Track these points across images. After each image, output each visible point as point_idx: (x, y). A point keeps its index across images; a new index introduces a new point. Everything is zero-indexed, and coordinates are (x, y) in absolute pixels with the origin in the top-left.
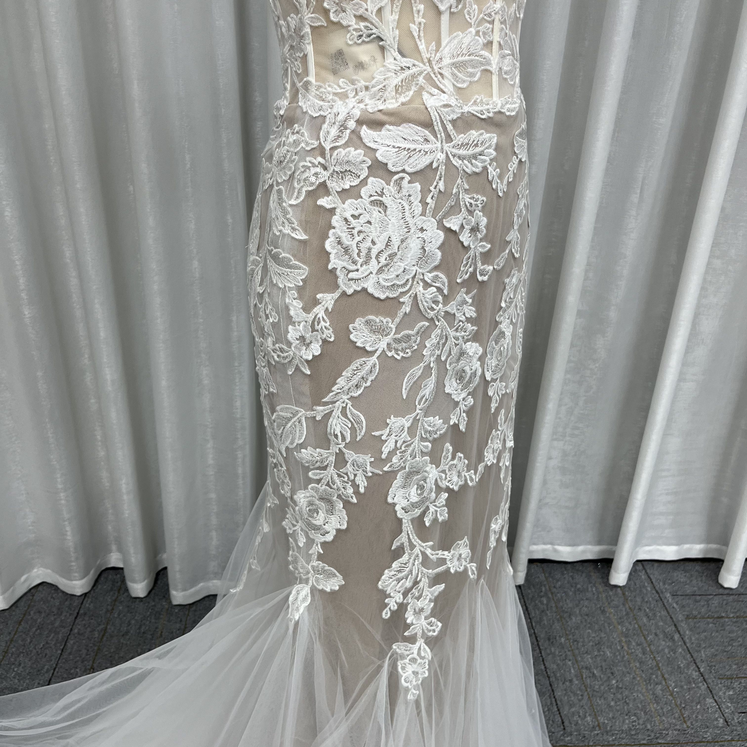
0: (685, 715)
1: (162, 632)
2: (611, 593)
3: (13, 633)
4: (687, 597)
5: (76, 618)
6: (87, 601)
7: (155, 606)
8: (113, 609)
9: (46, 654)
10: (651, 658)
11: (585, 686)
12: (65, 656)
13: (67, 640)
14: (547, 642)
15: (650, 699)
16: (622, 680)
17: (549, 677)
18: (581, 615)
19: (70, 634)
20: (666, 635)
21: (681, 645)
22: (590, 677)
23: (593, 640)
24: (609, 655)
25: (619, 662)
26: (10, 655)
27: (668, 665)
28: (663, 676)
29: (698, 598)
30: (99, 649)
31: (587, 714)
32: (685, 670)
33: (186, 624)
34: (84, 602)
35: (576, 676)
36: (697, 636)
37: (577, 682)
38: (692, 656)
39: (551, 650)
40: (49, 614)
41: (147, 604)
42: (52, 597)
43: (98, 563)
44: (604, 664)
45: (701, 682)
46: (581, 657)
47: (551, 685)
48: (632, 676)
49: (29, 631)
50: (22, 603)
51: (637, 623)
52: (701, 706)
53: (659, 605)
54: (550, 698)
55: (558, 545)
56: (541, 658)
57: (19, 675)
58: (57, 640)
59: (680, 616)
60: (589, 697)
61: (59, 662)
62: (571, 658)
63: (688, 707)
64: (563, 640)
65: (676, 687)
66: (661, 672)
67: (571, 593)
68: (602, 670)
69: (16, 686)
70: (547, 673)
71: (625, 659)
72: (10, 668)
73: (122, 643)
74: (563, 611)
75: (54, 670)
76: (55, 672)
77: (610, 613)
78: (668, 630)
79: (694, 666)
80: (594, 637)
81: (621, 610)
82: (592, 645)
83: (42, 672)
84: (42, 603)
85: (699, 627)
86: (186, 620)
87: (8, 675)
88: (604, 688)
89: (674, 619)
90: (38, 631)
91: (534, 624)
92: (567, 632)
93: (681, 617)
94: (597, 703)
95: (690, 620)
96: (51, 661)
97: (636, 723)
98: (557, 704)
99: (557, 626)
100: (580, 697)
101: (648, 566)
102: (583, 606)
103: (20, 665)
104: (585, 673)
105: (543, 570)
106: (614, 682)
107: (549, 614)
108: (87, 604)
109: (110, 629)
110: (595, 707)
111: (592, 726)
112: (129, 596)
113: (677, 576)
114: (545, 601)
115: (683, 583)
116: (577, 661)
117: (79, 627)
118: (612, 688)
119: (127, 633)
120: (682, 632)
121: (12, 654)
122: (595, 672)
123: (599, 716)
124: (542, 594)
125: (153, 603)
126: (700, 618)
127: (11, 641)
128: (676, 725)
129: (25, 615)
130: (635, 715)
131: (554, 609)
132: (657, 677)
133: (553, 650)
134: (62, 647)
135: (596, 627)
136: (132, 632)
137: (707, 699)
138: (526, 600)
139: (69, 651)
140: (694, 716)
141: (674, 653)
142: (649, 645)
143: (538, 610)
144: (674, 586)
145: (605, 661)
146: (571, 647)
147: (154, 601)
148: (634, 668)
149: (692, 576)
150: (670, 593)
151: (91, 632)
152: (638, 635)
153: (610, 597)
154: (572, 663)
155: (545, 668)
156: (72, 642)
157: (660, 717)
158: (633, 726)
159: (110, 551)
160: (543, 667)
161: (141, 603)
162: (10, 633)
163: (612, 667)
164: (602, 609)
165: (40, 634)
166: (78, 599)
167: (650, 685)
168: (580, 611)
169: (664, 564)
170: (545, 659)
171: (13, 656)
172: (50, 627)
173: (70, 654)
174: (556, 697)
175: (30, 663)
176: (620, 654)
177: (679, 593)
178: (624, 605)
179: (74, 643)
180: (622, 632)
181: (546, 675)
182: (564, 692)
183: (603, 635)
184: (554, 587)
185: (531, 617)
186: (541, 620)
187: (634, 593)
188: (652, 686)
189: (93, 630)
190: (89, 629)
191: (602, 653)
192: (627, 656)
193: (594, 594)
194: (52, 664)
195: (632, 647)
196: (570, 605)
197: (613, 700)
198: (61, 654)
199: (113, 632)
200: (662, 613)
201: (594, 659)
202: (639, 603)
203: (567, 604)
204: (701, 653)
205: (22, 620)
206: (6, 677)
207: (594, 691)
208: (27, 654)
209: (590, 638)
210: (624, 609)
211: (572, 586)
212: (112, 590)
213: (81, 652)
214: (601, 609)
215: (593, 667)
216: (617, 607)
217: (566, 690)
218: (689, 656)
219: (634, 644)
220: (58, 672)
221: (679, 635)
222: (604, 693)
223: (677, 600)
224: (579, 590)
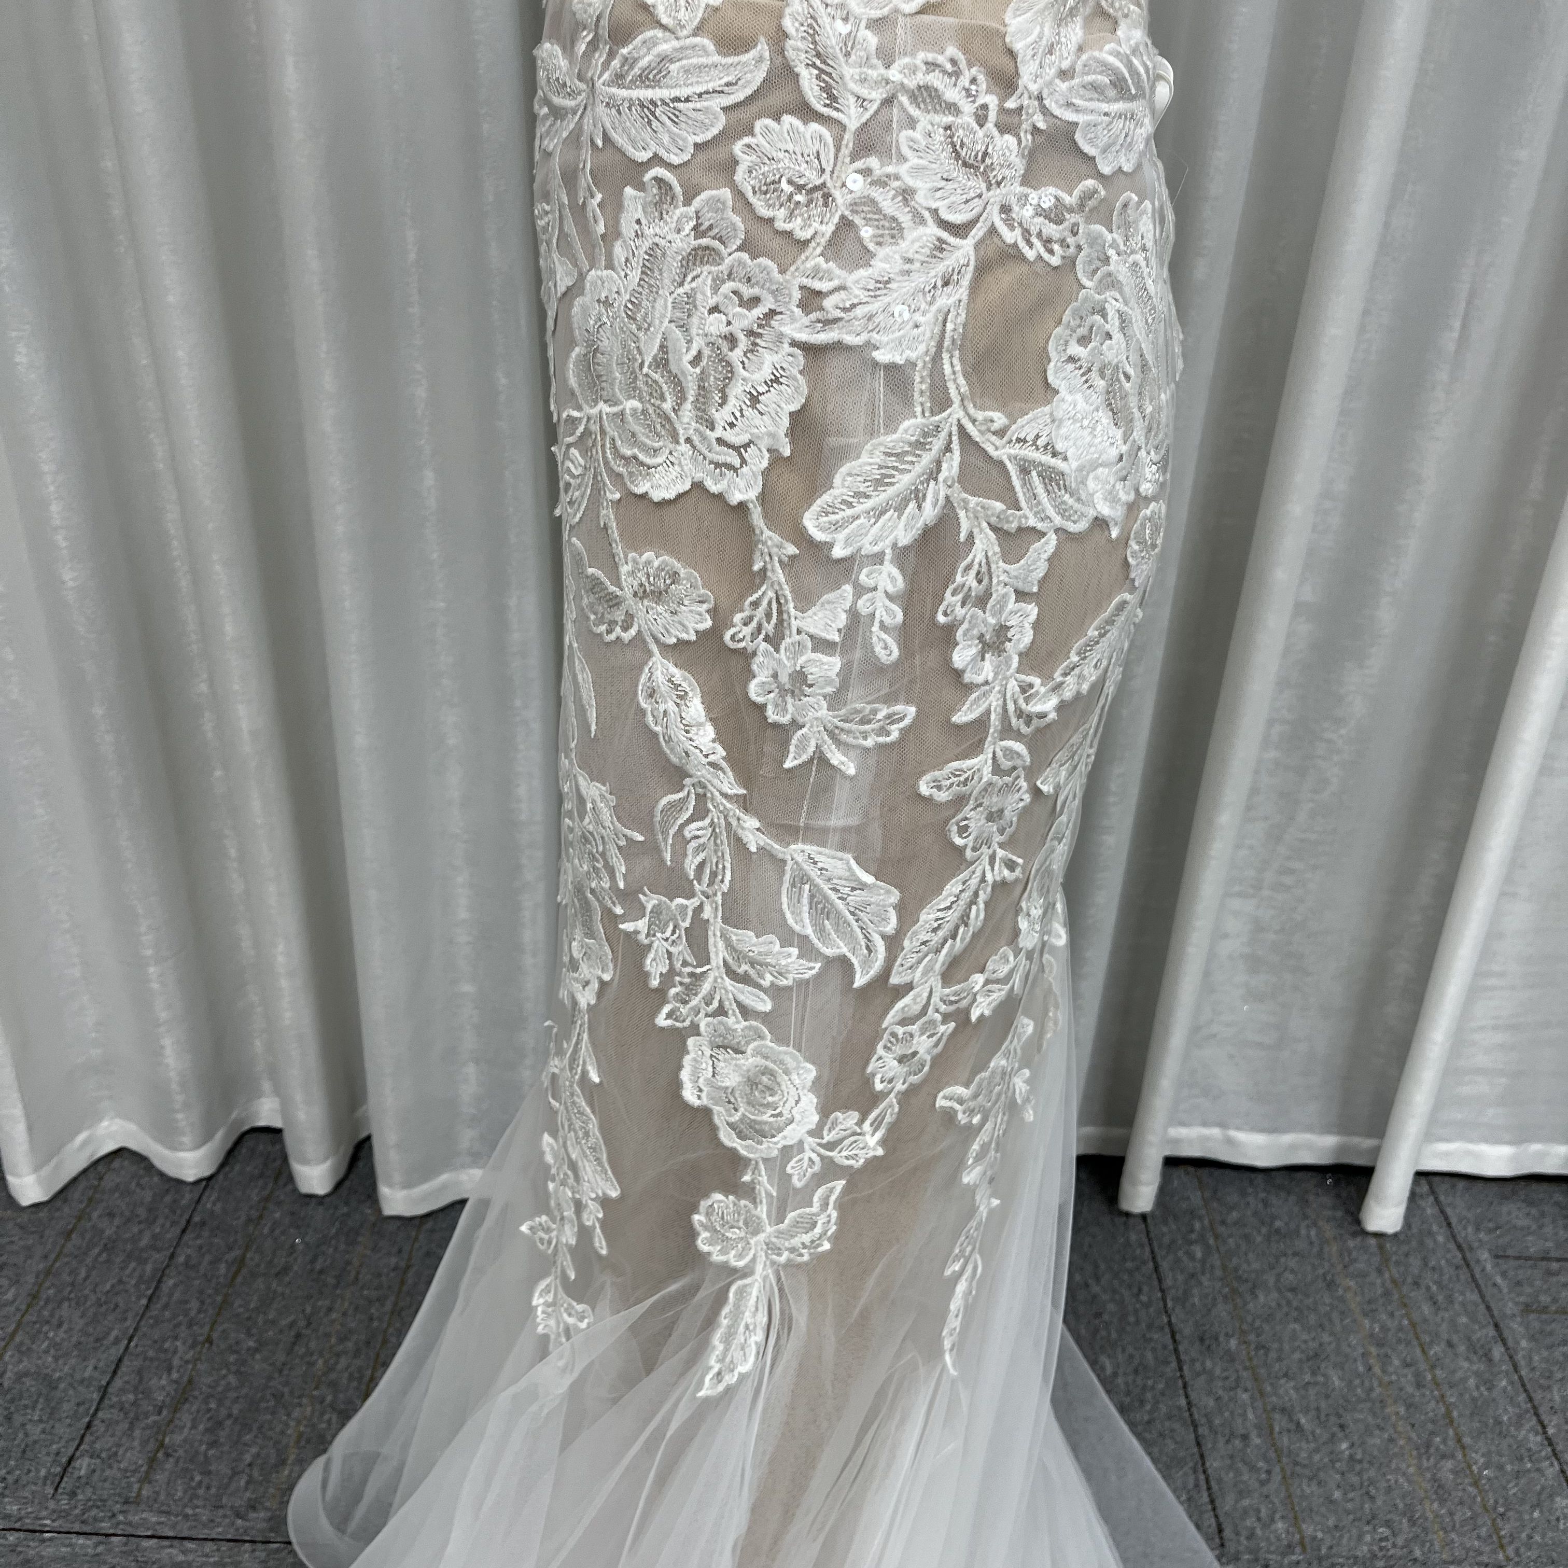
0: (1503, 1533)
1: (358, 1273)
2: (1351, 1243)
3: (53, 1256)
4: (1530, 1263)
5: (184, 1231)
6: (210, 1196)
7: (348, 1215)
8: (261, 1217)
9: (117, 1306)
10: (1434, 1397)
11: (1276, 1451)
12: (154, 1312)
13: (162, 1277)
14: (1197, 1343)
15: (1426, 1492)
16: (1363, 1443)
17: (1195, 1426)
18: (1279, 1290)
19: (168, 1266)
20: (1472, 1348)
21: (1507, 1373)
22: (1289, 1431)
23: (1303, 1346)
24: (1337, 1383)
25: (1360, 1401)
26: (42, 1303)
27: (1472, 1414)
28: (1459, 1441)
29: (1555, 1266)
30: (224, 1301)
31: (1278, 1516)
32: (1512, 1429)
33: (410, 1259)
34: (204, 1198)
35: (1258, 1427)
36: (1545, 1354)
37: (1258, 1441)
38: (1531, 1399)
39: (1203, 1364)
40: (129, 1220)
41: (331, 1212)
42: (138, 1185)
43: (234, 1116)
44: (1323, 1404)
45: (1547, 1458)
46: (1272, 1384)
47: (1198, 1444)
48: (1386, 1436)
49: (86, 1254)
50: (76, 1194)
51: (1407, 1315)
52: (1541, 1512)
53: (1462, 1277)
54: (1195, 1471)
55: (1238, 1128)
56: (1180, 1383)
57: (56, 1345)
58: (141, 1277)
59: (1510, 1304)
60: (1284, 1478)
61: (143, 1323)
62: (1249, 1385)
63: (1510, 1514)
64: (1233, 1343)
65: (1486, 1466)
66: (1455, 1430)
67: (1259, 1239)
68: (1318, 1418)
69: (48, 1371)
70: (1191, 1415)
71: (1374, 1395)
72: (39, 1332)
73: (275, 1292)
74: (1239, 1279)
75: (130, 1340)
76: (132, 1344)
77: (1348, 1289)
78: (1478, 1335)
79: (1534, 1421)
80: (1305, 1342)
81: (1373, 1284)
82: (1300, 1361)
83: (105, 1342)
84: (117, 1195)
85: (1551, 1334)
86: (411, 1251)
87: (34, 1346)
88: (1321, 1460)
89: (1496, 1313)
90: (104, 1255)
91: (1170, 1304)
92: (1245, 1327)
93: (1510, 1308)
94: (1302, 1490)
95: (1532, 1316)
96: (126, 1319)
97: (1389, 1544)
98: (1209, 1488)
99: (1222, 1310)
100: (1264, 1476)
101: (1443, 1187)
102: (1286, 1269)
103: (60, 1325)
104: (1280, 1422)
105: (1200, 1182)
106: (1344, 1446)
107: (1206, 1283)
108: (209, 1203)
109: (252, 1259)
110: (1296, 1500)
111: (1285, 1542)
112: (295, 1190)
113: (1509, 1213)
114: (1198, 1252)
115: (1522, 1229)
116: (1262, 1394)
117: (189, 1251)
118: (1339, 1460)
119: (286, 1269)
120: (1510, 1343)
121: (47, 1301)
122: (1303, 1421)
123: (1304, 1521)
124: (1193, 1236)
125: (345, 1210)
126: (1556, 1312)
127: (48, 1272)
128: (1481, 1554)
129: (79, 1218)
130: (1388, 1524)
131: (1218, 1273)
132: (1444, 1441)
133: (1209, 1364)
134: (149, 1292)
135: (1313, 1319)
136: (296, 1268)
137: (1558, 1499)
138: (1156, 1249)
139: (164, 1300)
140: (1524, 1535)
141: (1489, 1389)
142: (1433, 1367)
143: (1182, 1271)
144: (1499, 1237)
145: (1327, 1397)
146: (1250, 1359)
147: (347, 1204)
148: (1394, 1418)
149: (1543, 1214)
150: (1490, 1250)
151: (211, 1263)
152: (1408, 1343)
153: (1350, 1254)
154: (1252, 1397)
155: (1189, 1403)
156: (171, 1283)
157: (1446, 1532)
158: (1381, 1549)
159: (259, 1094)
160: (1183, 1402)
161: (321, 1208)
162: (46, 1257)
163: (1341, 1411)
164: (1329, 1277)
165: (108, 1261)
166: (191, 1191)
167: (1428, 1460)
168: (1278, 1280)
169: (1480, 1185)
170: (1191, 1383)
171: (50, 1307)
172: (129, 1247)
173: (166, 1306)
174: (1210, 1471)
175: (81, 1322)
176: (1363, 1383)
177: (1510, 1252)
178: (1379, 1271)
179: (175, 1285)
180: (1372, 1335)
181: (1189, 1421)
182: (1228, 1462)
183: (1326, 1338)
184: (1223, 1222)
185: (1164, 1286)
186: (1187, 1294)
187: (1405, 1248)
188: (1432, 1460)
189: (215, 1262)
190: (208, 1258)
191: (1321, 1379)
192: (1378, 1390)
193: (1311, 1243)
194: (127, 1328)
195: (1391, 1369)
196: (1256, 1266)
197: (1338, 1486)
198: (147, 1306)
199: (258, 1265)
200: (1468, 1294)
201: (1303, 1392)
202: (1416, 1271)
203: (1249, 1263)
204: (1551, 1391)
205: (72, 1231)
206: (29, 1349)
207: (1296, 1464)
208: (78, 1304)
209: (1297, 1344)
210: (1379, 1281)
211: (1263, 1223)
212: (261, 1175)
213: (188, 1306)
214: (1325, 1279)
215: (1298, 1409)
216: (1363, 1275)
217: (1231, 1457)
218: (1522, 1397)
219: (1396, 1362)
220: (136, 1346)
221: (1503, 1350)
222: (1319, 1469)
223: (1504, 1267)
224: (1278, 1231)
